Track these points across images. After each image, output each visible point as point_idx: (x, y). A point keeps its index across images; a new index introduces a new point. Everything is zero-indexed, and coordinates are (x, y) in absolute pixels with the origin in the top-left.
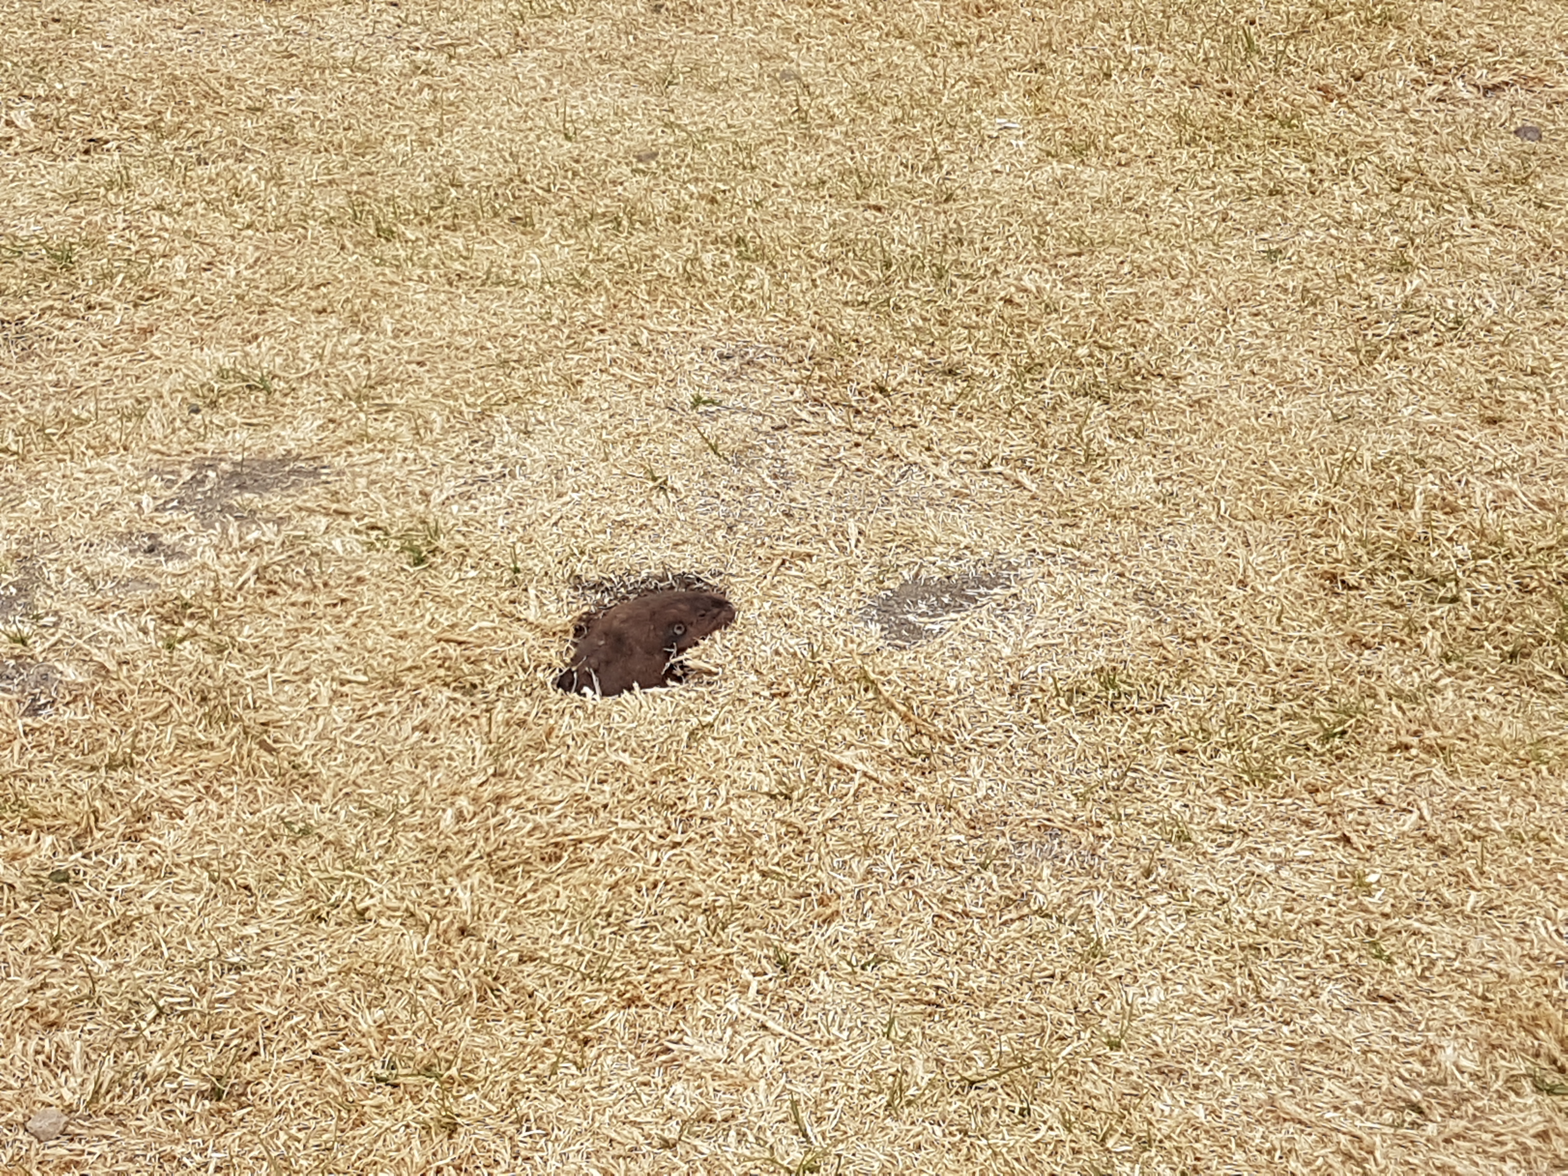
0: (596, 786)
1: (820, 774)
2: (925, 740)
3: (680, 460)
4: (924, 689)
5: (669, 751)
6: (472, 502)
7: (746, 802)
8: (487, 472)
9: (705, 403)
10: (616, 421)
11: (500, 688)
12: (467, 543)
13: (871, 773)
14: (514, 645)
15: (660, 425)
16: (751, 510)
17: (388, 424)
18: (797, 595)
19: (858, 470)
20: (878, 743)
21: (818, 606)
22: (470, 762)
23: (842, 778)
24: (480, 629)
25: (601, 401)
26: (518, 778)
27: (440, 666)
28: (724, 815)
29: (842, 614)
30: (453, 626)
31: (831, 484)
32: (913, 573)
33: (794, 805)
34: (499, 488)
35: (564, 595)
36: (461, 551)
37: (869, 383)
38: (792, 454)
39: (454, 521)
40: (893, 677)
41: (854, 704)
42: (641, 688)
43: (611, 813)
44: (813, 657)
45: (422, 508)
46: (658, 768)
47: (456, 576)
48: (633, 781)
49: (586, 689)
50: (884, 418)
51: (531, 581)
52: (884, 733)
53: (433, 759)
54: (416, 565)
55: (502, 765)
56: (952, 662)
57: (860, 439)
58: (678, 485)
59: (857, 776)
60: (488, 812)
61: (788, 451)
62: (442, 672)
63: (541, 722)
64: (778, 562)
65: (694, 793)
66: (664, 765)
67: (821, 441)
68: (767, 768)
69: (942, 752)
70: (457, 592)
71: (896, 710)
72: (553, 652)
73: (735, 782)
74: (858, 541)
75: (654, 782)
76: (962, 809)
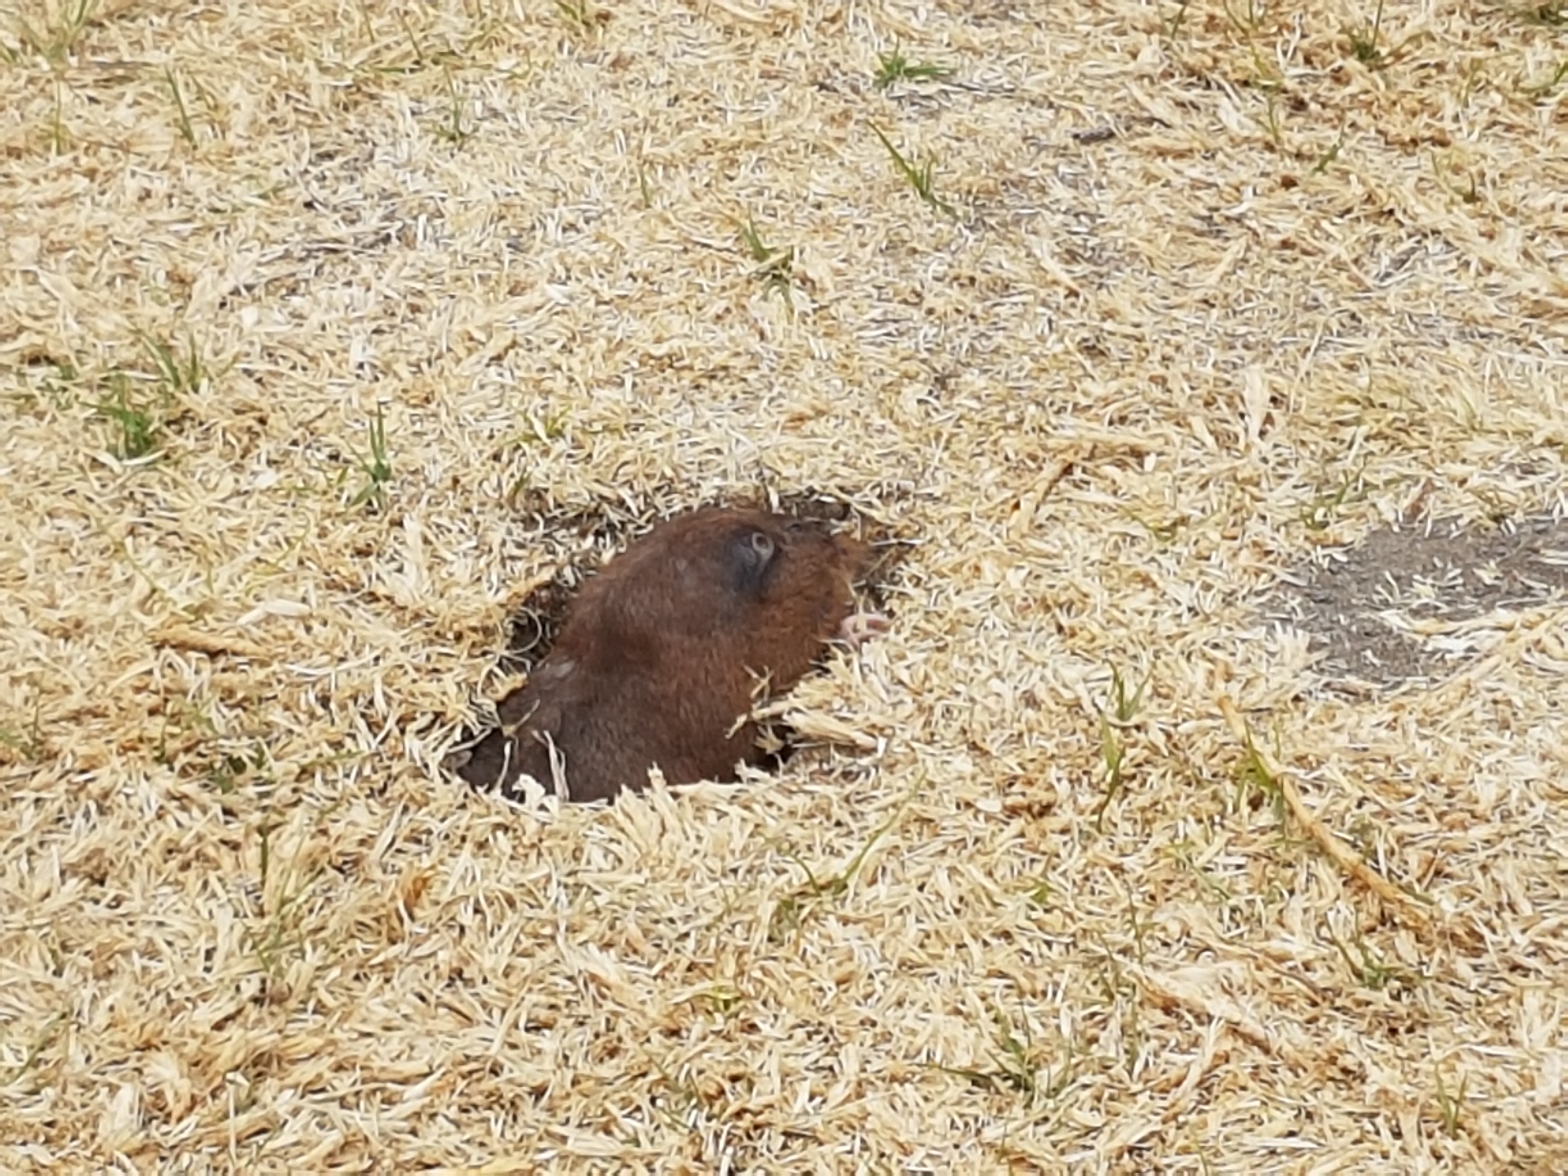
0: (522, 1036)
1: (1114, 1025)
2: (1404, 941)
3: (833, 211)
4: (1411, 806)
5: (721, 948)
6: (295, 300)
7: (909, 1093)
8: (344, 231)
9: (911, 73)
10: (680, 114)
11: (305, 772)
12: (265, 403)
13: (1251, 1026)
14: (352, 663)
15: (791, 124)
16: (999, 338)
17: (123, 113)
18: (1096, 555)
19: (1286, 244)
20: (1275, 946)
21: (1146, 581)
22: (200, 962)
23: (1173, 1037)
24: (269, 618)
25: (648, 62)
26: (320, 1009)
27: (153, 712)
28: (847, 1128)
29: (1210, 603)
30: (198, 611)
31: (1213, 278)
32: (1406, 503)
33: (1037, 1106)
34: (367, 270)
35: (495, 538)
36: (249, 420)
37: (1333, 34)
38: (1119, 203)
39: (237, 347)
40: (1331, 772)
41: (1219, 841)
42: (670, 780)
43: (551, 1110)
44: (1122, 714)
45: (165, 314)
46: (688, 992)
47: (228, 483)
48: (622, 1027)
49: (526, 782)
50: (1363, 120)
51: (415, 499)
52: (1294, 919)
53: (105, 951)
54: (133, 454)
55: (280, 973)
56: (1491, 737)
57: (1297, 170)
58: (818, 270)
59: (1211, 1034)
60: (228, 1097)
61: (1110, 195)
62: (156, 727)
63: (401, 862)
64: (1051, 469)
65: (773, 1065)
66: (703, 986)
67: (1195, 173)
68: (974, 1004)
69: (1449, 976)
70: (223, 523)
71: (1333, 861)
72: (449, 681)
73: (887, 1037)
74: (1269, 419)
75: (674, 1033)
76: (1489, 1134)
